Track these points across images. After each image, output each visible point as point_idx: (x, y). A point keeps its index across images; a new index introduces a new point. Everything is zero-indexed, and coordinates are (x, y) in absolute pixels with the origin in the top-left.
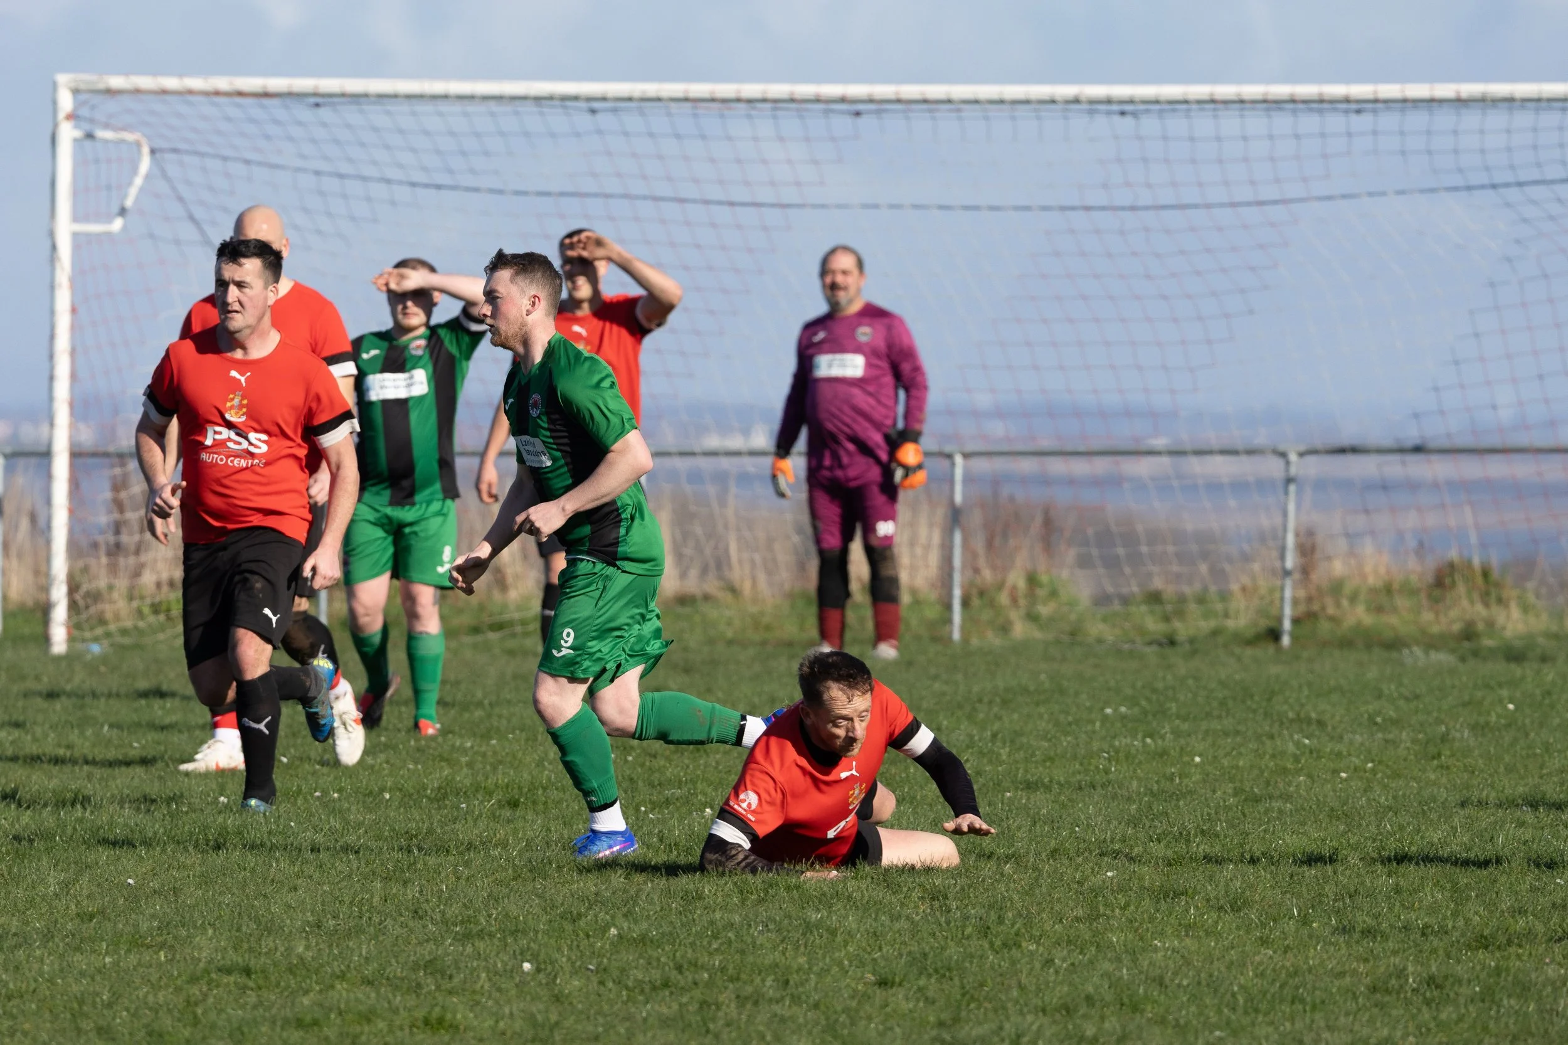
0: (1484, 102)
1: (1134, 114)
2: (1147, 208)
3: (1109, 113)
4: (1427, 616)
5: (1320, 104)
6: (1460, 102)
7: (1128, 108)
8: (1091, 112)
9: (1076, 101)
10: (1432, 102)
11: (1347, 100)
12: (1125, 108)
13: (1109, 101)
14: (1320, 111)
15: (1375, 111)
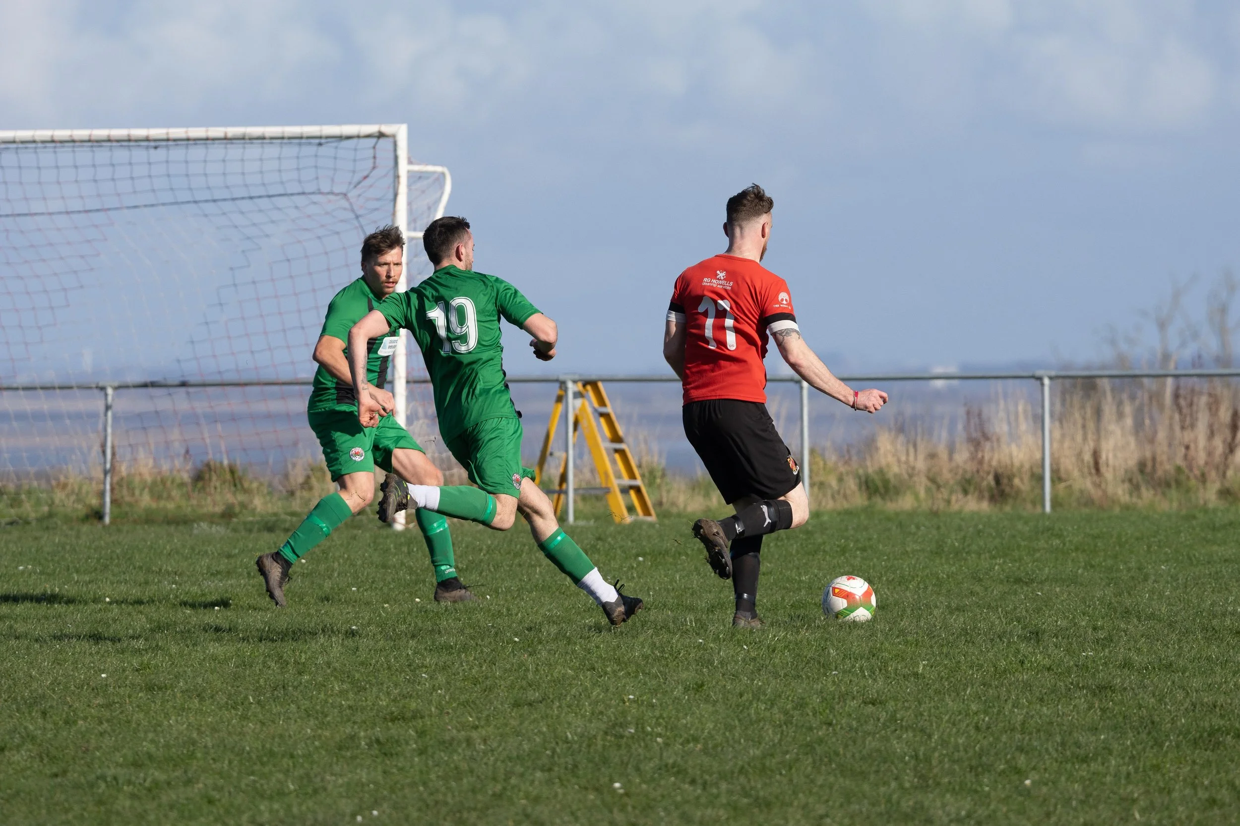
0: (243, 139)
2: (7, 216)
5: (129, 143)
6: (227, 140)
10: (207, 140)
11: (147, 139)
14: (129, 147)
15: (167, 147)
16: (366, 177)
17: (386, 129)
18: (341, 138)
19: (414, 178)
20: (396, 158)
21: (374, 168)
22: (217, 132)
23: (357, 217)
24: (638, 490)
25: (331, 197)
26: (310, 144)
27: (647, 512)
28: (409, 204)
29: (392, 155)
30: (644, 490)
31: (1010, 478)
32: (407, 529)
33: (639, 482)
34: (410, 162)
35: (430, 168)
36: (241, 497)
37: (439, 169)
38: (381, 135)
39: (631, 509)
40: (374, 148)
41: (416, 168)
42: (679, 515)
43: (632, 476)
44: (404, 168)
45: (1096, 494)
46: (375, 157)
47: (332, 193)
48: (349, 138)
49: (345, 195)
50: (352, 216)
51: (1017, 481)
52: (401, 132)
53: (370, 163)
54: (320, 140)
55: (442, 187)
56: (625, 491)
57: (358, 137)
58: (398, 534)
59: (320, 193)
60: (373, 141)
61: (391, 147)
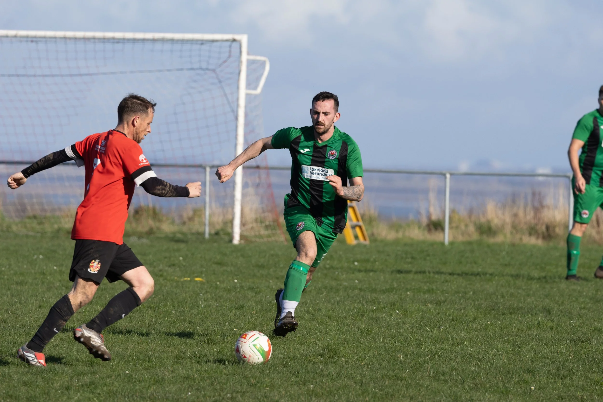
0: (163, 41)
1: (37, 42)
2: (39, 76)
3: (27, 41)
4: (134, 225)
5: (104, 40)
6: (154, 41)
7: (34, 39)
8: (21, 41)
9: (15, 36)
10: (144, 40)
11: (114, 38)
12: (34, 40)
13: (27, 37)
14: (104, 42)
15: (123, 43)
16: (225, 62)
17: (237, 37)
18: (213, 41)
19: (250, 63)
20: (241, 52)
21: (230, 56)
22: (149, 36)
23: (220, 82)
24: (360, 227)
25: (207, 71)
26: (197, 44)
27: (365, 239)
28: (248, 76)
29: (238, 51)
30: (364, 228)
31: (554, 227)
32: (240, 244)
33: (361, 223)
34: (248, 54)
35: (259, 58)
36: (157, 224)
37: (262, 58)
38: (234, 40)
39: (356, 237)
40: (230, 46)
41: (252, 57)
42: (382, 241)
43: (358, 220)
44: (245, 57)
45: (597, 237)
46: (230, 52)
47: (207, 69)
48: (217, 41)
49: (214, 71)
50: (216, 81)
51: (557, 230)
52: (244, 39)
53: (227, 55)
54: (202, 42)
55: (264, 68)
56: (353, 227)
57: (223, 41)
58: (235, 246)
59: (201, 69)
60: (228, 43)
61: (238, 46)
